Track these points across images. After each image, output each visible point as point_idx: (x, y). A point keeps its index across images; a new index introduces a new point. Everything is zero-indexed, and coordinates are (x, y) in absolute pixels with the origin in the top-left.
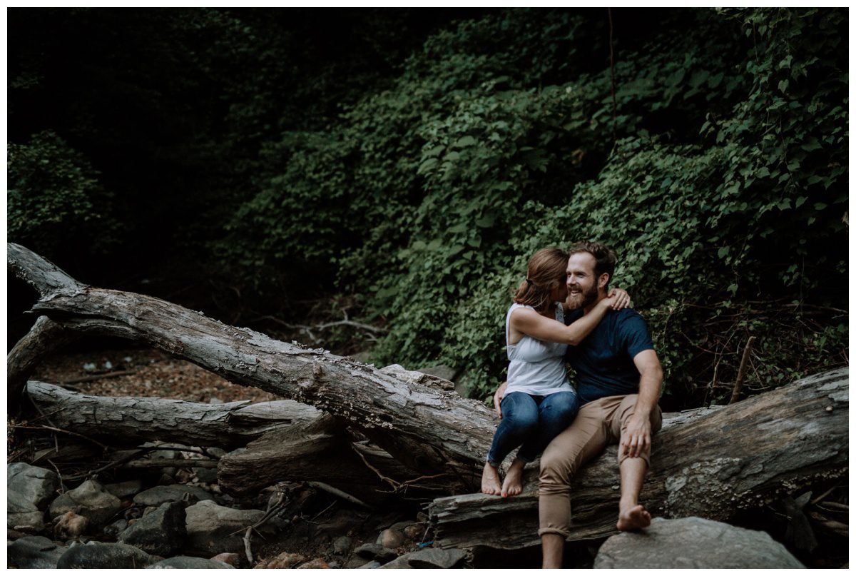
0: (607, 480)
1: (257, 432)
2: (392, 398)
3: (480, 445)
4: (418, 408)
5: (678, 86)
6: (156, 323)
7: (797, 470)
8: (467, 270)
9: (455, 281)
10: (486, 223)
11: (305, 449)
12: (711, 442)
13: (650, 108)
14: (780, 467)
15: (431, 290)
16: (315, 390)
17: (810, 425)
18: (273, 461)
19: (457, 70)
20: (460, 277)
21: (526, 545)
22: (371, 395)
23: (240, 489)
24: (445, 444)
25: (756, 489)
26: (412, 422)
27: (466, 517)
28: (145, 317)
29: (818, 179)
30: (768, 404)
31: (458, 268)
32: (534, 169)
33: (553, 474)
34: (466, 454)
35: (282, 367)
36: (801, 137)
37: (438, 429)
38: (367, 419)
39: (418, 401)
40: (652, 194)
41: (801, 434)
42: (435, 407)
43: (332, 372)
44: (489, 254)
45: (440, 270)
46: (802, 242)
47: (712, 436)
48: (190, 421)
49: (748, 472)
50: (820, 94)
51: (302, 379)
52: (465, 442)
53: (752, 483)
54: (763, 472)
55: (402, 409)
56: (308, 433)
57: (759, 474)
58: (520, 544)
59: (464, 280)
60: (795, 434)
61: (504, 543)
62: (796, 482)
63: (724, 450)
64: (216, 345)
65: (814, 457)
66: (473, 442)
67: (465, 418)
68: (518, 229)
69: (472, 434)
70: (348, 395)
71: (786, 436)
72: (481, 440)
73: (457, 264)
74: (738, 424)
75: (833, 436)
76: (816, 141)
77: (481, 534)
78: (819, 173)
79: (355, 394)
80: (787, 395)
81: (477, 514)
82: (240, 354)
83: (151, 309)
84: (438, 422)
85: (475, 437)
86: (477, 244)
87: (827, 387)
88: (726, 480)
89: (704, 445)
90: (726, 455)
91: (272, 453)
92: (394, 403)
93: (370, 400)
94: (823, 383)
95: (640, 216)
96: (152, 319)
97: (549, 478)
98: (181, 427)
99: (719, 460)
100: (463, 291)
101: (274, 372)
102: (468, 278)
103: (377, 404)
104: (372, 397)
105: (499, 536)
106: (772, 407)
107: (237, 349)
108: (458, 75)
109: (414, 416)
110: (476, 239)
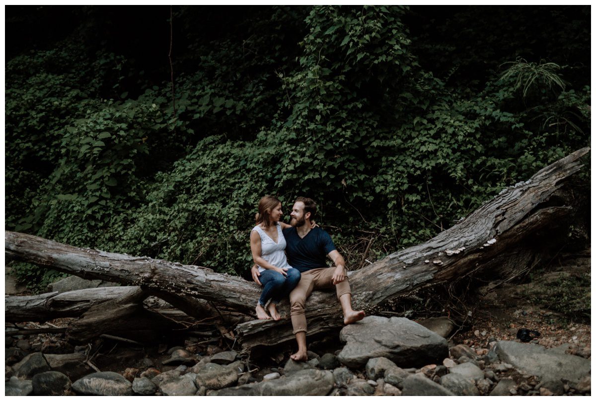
0: (315, 307)
1: (68, 309)
2: (197, 278)
3: (247, 298)
4: (212, 282)
5: (208, 105)
6: (32, 247)
7: (394, 294)
8: (102, 212)
9: (94, 218)
10: (113, 183)
11: (122, 313)
12: (359, 285)
13: (193, 117)
14: (388, 294)
15: (77, 225)
16: (152, 278)
17: (398, 274)
18: (103, 321)
19: (48, 85)
20: (98, 216)
21: (279, 342)
22: (185, 278)
23: (82, 340)
24: (227, 299)
25: (379, 304)
26: (210, 290)
27: (256, 331)
28: (23, 245)
29: (331, 163)
30: (379, 267)
31: (97, 211)
32: (142, 152)
33: (299, 305)
34: (239, 303)
35: (126, 267)
36: (324, 142)
37: (224, 292)
38: (182, 290)
39: (212, 279)
40: (235, 169)
41: (395, 279)
42: (222, 281)
43: (161, 268)
44: (115, 202)
45: (83, 212)
46: (322, 194)
47: (359, 283)
48: (18, 307)
49: (375, 297)
50: (331, 122)
51: (142, 273)
52: (239, 297)
53: (377, 302)
54: (381, 297)
55: (204, 283)
56: (122, 304)
57: (380, 297)
58: (276, 342)
59: (101, 218)
60: (392, 279)
61: (269, 342)
62: (393, 300)
63: (365, 289)
64: (78, 258)
65: (401, 288)
66: (243, 296)
67: (238, 285)
68: (135, 187)
69: (242, 293)
70: (172, 279)
71: (389, 280)
72: (247, 295)
73: (95, 208)
74: (369, 277)
75: (407, 279)
76: (330, 144)
77: (259, 340)
78: (331, 160)
79: (176, 278)
80: (386, 262)
81: (261, 329)
82: (97, 262)
83: (26, 240)
84: (224, 289)
85: (244, 294)
86: (108, 196)
87: (402, 258)
88: (367, 302)
89: (356, 287)
90: (366, 290)
91: (103, 317)
92: (199, 281)
93: (185, 280)
94: (400, 256)
95: (232, 181)
96: (28, 246)
97: (298, 306)
98: (12, 311)
99: (364, 293)
100: (101, 224)
101: (122, 270)
102: (103, 217)
103: (189, 282)
104: (186, 279)
105: (267, 339)
106: (381, 268)
107: (94, 259)
108: (50, 88)
109: (210, 286)
110: (106, 193)
